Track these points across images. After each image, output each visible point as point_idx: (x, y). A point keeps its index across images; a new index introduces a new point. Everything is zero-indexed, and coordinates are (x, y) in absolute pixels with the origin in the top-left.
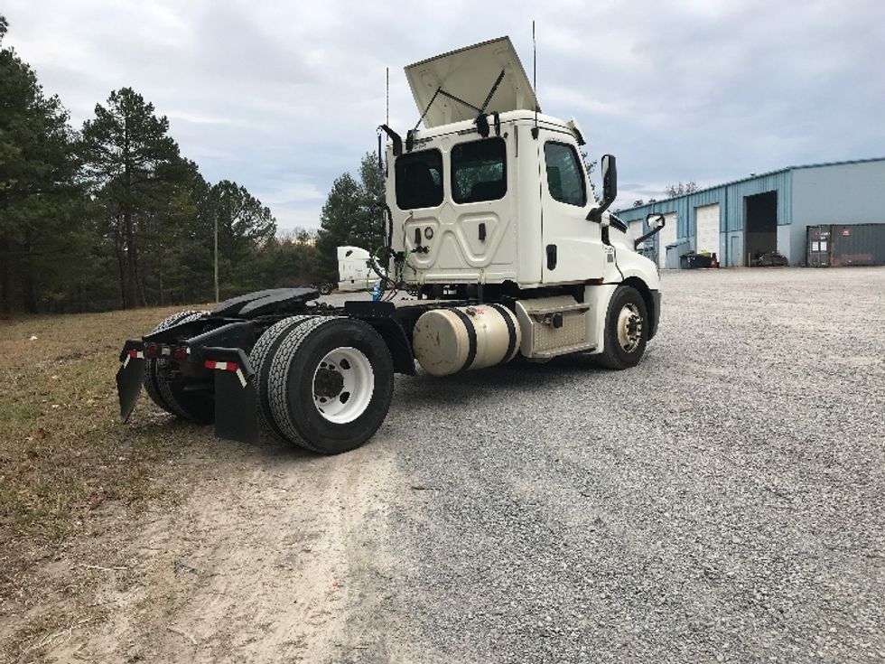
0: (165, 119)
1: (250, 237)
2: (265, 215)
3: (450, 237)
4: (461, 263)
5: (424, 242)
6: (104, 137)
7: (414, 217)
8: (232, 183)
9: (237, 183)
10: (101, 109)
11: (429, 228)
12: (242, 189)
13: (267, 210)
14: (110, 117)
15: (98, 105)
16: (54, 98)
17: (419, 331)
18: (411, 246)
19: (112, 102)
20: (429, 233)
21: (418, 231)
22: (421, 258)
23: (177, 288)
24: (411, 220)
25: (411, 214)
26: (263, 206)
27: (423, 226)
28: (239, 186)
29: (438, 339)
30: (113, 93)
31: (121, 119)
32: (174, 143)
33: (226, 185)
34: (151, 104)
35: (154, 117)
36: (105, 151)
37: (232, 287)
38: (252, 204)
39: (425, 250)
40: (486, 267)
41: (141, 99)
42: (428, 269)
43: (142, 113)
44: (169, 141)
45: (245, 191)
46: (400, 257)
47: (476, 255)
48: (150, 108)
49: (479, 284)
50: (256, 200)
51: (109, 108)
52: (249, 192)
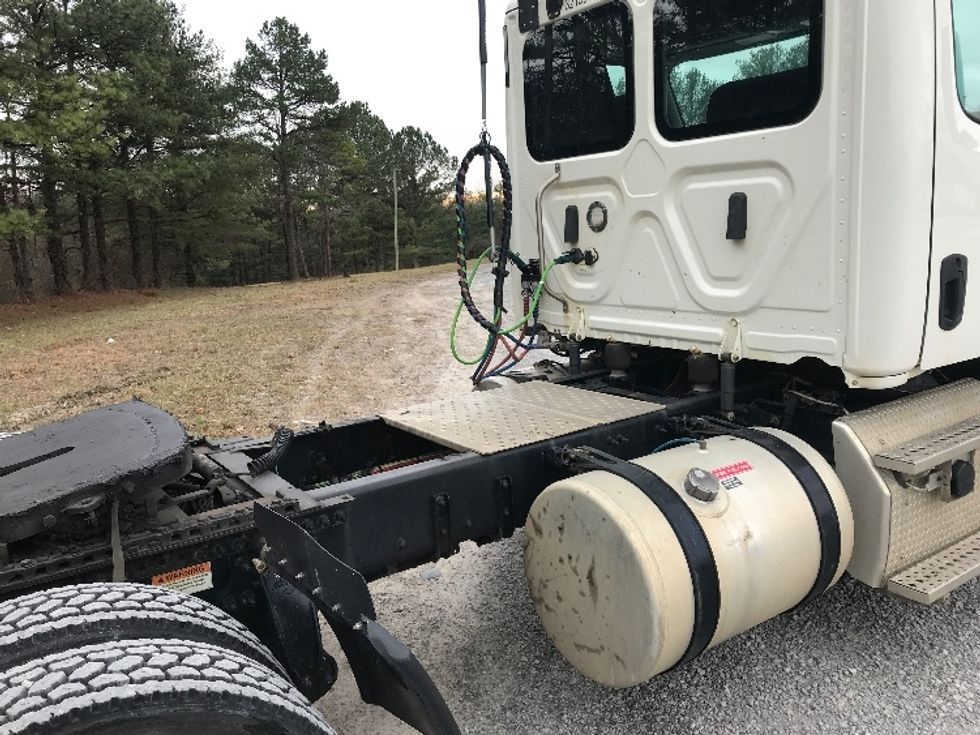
0: (323, 55)
1: (438, 191)
2: (453, 165)
3: (648, 229)
4: (677, 297)
5: (587, 240)
6: (255, 77)
7: (565, 178)
8: (415, 129)
9: (420, 128)
10: (251, 45)
11: (596, 204)
12: (427, 135)
14: (262, 54)
15: (248, 40)
16: (198, 34)
17: (539, 531)
18: (557, 247)
19: (264, 36)
20: (597, 218)
21: (572, 213)
22: (581, 275)
23: (359, 251)
24: (556, 185)
25: (558, 168)
26: (450, 155)
27: (582, 199)
28: (423, 133)
29: (590, 576)
30: (265, 26)
31: (274, 56)
32: (333, 82)
33: (410, 132)
34: (306, 36)
35: (311, 52)
36: (256, 95)
37: (417, 250)
38: (439, 153)
39: (589, 259)
40: (744, 314)
41: (296, 29)
42: (596, 303)
43: (296, 46)
44: (326, 80)
45: (430, 138)
46: (531, 272)
47: (718, 280)
48: (306, 40)
49: (727, 358)
50: (442, 148)
51: (261, 43)
52: (434, 139)
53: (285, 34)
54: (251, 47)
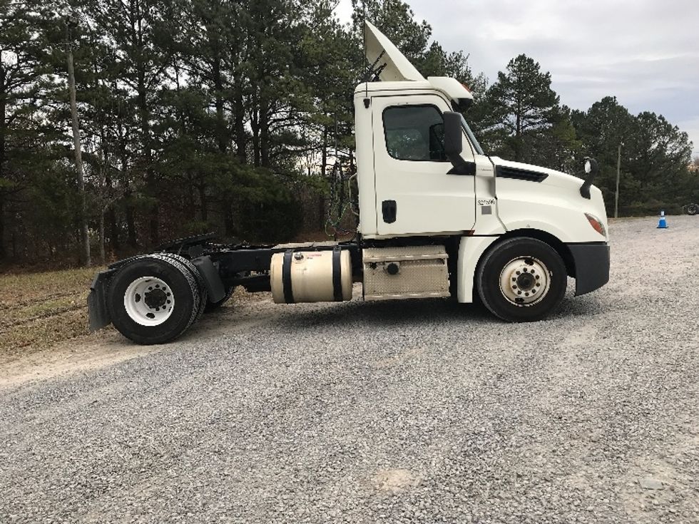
0: (548, 74)
8: (651, 113)
9: (655, 113)
12: (661, 117)
13: (685, 135)
14: (508, 80)
15: (500, 72)
26: (680, 131)
28: (658, 115)
30: (512, 61)
33: (646, 116)
34: (538, 64)
35: (540, 74)
38: (668, 130)
41: (532, 61)
45: (663, 119)
48: (537, 67)
50: (673, 127)
51: (507, 73)
52: (666, 119)
53: (524, 65)
54: (501, 75)
